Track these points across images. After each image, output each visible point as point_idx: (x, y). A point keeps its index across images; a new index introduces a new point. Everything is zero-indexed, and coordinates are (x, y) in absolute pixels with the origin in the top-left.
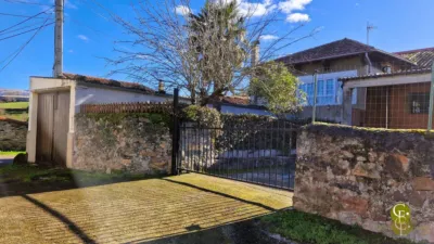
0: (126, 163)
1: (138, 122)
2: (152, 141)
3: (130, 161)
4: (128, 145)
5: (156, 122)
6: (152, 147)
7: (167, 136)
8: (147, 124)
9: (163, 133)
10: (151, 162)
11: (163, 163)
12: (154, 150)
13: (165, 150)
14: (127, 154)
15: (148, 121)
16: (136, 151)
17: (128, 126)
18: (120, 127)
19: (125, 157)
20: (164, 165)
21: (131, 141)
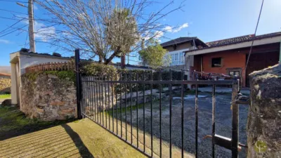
0: (40, 111)
1: (48, 78)
2: (59, 93)
3: (42, 110)
4: (40, 97)
5: (62, 77)
6: (60, 98)
7: (73, 89)
8: (55, 80)
9: (68, 86)
10: (60, 110)
11: (70, 109)
12: (62, 101)
13: (71, 100)
14: (40, 104)
15: (55, 77)
16: (47, 102)
17: (40, 82)
18: (36, 83)
19: (39, 107)
20: (71, 112)
21: (43, 94)
